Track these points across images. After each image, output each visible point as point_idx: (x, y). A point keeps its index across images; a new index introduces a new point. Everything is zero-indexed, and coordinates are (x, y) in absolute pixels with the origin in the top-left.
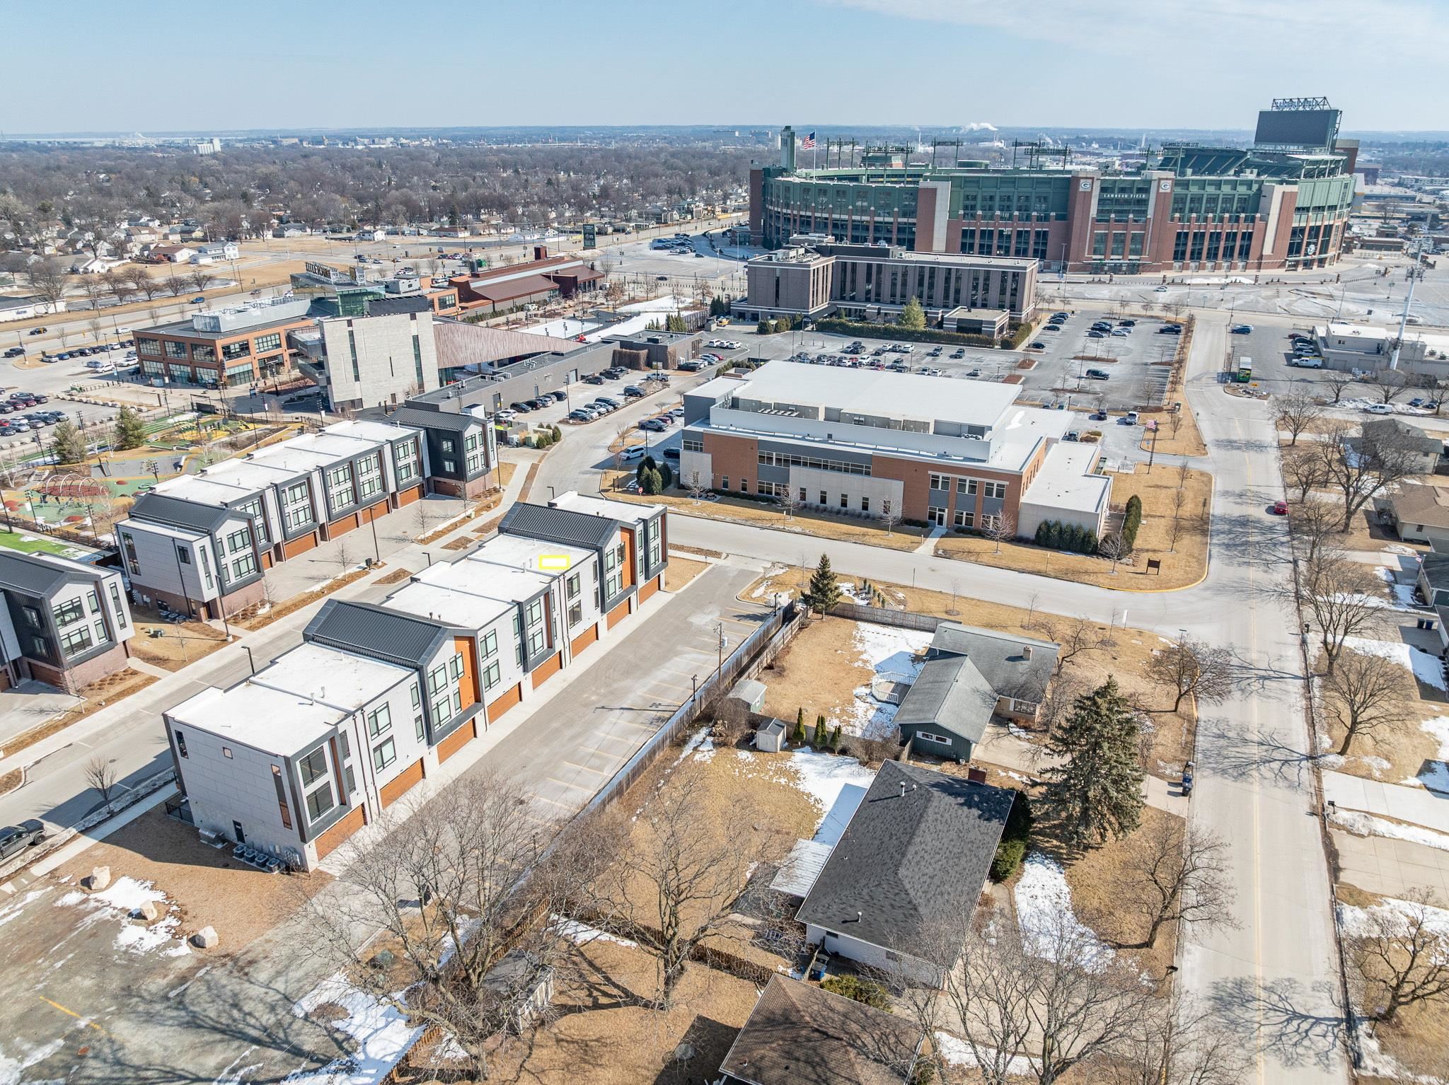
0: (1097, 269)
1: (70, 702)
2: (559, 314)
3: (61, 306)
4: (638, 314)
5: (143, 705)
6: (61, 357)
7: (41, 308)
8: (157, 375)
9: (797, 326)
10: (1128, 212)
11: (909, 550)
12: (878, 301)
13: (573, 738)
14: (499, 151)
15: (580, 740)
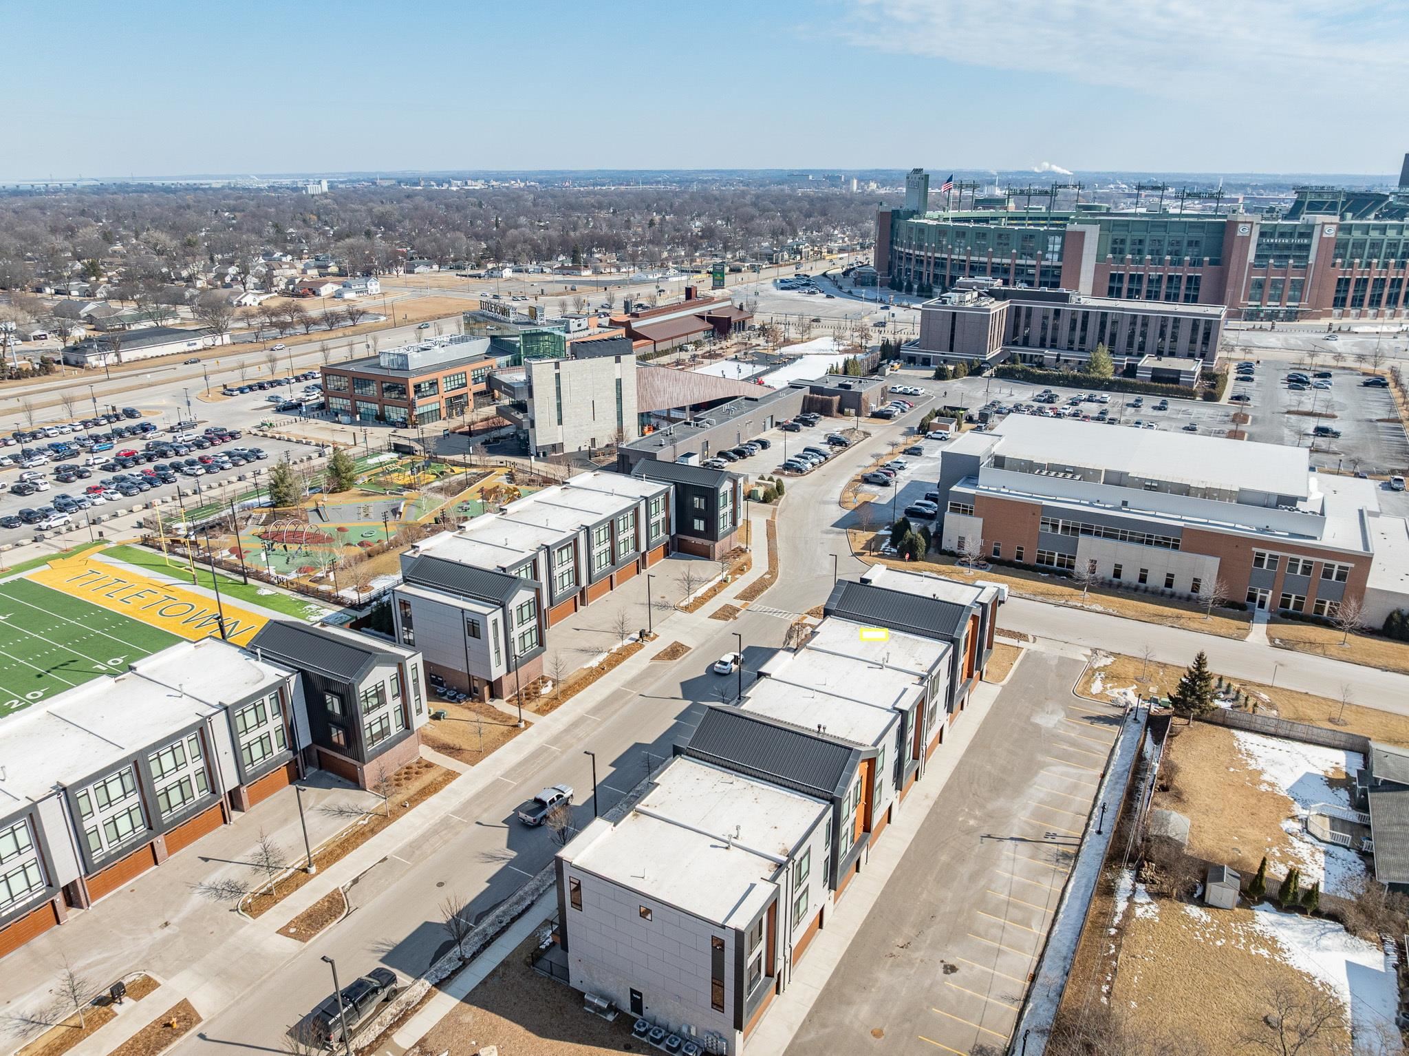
0: (1253, 316)
1: (369, 801)
2: (720, 356)
3: (227, 339)
4: (801, 357)
5: (451, 808)
6: (242, 391)
7: (208, 341)
8: (345, 412)
9: (976, 371)
10: (1287, 257)
11: (1241, 638)
12: (1053, 347)
13: (974, 877)
14: (589, 193)
15: (982, 882)
